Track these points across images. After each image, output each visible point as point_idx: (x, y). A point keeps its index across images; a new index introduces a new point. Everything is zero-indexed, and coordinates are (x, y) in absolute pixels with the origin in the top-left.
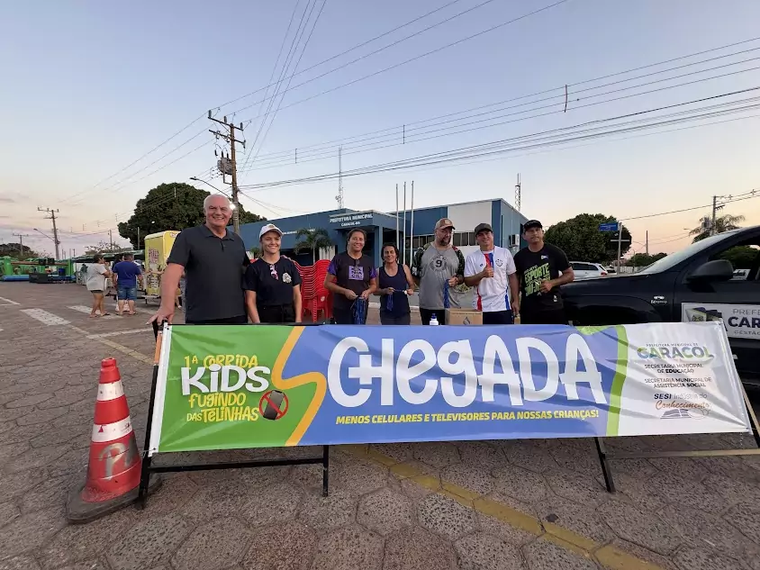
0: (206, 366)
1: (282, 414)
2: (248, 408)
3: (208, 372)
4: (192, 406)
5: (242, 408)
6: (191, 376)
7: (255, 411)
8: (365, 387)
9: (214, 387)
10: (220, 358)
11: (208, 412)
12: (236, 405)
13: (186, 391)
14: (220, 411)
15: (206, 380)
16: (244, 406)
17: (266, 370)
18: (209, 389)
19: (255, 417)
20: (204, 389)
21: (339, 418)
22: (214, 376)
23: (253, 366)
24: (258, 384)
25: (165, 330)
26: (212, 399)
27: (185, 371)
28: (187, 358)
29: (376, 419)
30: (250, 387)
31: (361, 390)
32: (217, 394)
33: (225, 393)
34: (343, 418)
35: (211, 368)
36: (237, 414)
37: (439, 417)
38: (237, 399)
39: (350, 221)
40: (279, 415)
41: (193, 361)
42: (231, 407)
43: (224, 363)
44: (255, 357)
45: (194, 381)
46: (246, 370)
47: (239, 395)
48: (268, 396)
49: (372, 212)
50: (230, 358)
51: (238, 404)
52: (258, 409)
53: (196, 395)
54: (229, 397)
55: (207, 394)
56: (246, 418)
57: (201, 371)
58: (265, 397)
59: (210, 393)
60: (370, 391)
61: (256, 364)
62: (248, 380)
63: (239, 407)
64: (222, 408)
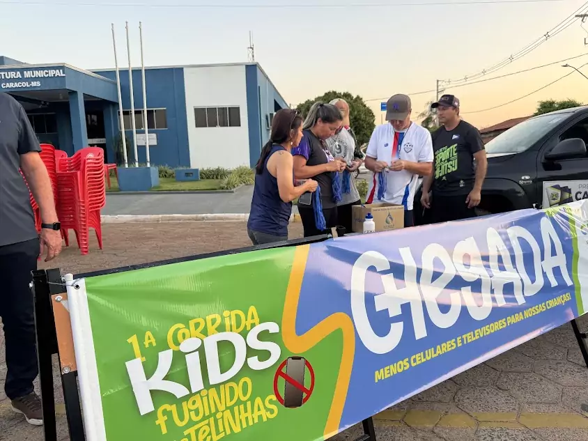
0: (173, 347)
1: (309, 393)
2: (258, 400)
3: (179, 357)
4: (164, 431)
5: (249, 404)
6: (149, 372)
7: (271, 402)
8: (396, 319)
9: (197, 383)
10: (197, 325)
11: (197, 431)
12: (239, 402)
13: (146, 405)
14: (216, 421)
15: (178, 373)
16: (252, 399)
17: (273, 327)
18: (189, 388)
19: (272, 411)
20: (179, 390)
21: (377, 372)
22: (193, 362)
23: (253, 326)
24: (264, 355)
25: (71, 291)
26: (198, 404)
27: (135, 368)
28: (133, 340)
29: (415, 360)
30: (254, 363)
31: (393, 325)
32: (204, 393)
33: (217, 386)
34: (382, 370)
35: (184, 347)
36: (243, 416)
37: (469, 337)
38: (238, 391)
39: (18, 80)
40: (305, 395)
41: (146, 344)
42: (231, 409)
43: (205, 332)
44: (252, 309)
45: (158, 382)
46: (244, 334)
47: (241, 383)
48: (284, 370)
49: (61, 67)
50: (214, 321)
51: (243, 399)
52: (274, 398)
53: (167, 407)
54: (225, 391)
55: (186, 398)
56: (260, 417)
57: (165, 360)
58: (279, 373)
59: (191, 395)
60: (402, 323)
61: (257, 320)
62: (250, 352)
63: (245, 403)
64: (219, 415)
